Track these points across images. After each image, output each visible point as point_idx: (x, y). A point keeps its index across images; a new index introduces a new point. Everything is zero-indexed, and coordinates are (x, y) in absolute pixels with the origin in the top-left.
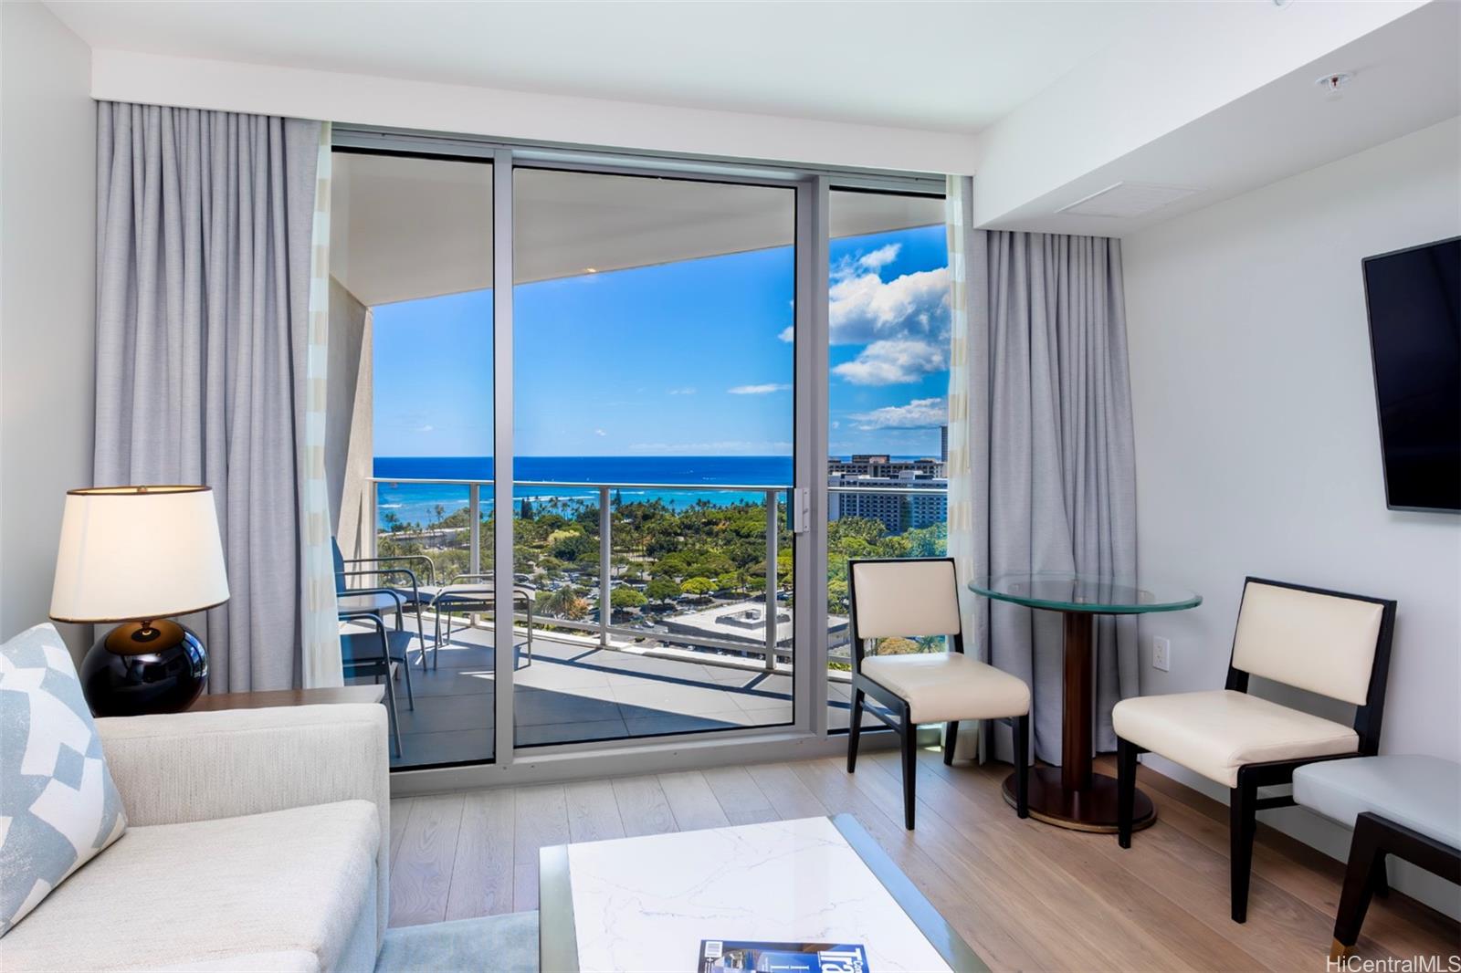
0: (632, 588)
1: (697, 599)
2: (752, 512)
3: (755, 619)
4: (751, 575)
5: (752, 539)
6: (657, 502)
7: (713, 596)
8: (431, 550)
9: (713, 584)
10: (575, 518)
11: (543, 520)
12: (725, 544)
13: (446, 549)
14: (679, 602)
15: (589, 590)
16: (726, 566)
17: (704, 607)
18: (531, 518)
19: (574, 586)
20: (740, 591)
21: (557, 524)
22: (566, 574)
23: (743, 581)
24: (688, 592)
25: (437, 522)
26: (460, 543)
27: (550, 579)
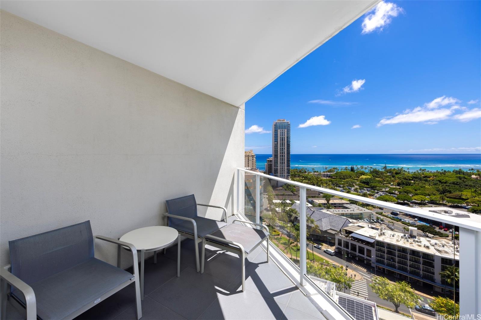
0: (391, 196)
1: (419, 203)
2: (448, 174)
4: (448, 197)
5: (448, 184)
6: (401, 169)
7: (427, 202)
8: (324, 178)
9: (427, 198)
10: (369, 172)
11: (358, 172)
12: (433, 185)
13: (328, 178)
14: (411, 203)
15: (374, 194)
16: (434, 193)
17: (423, 206)
18: (354, 171)
19: (368, 193)
20: (441, 202)
21: (363, 174)
22: (366, 189)
23: (443, 200)
24: (415, 200)
25: (325, 171)
26: (332, 177)
27: (360, 190)
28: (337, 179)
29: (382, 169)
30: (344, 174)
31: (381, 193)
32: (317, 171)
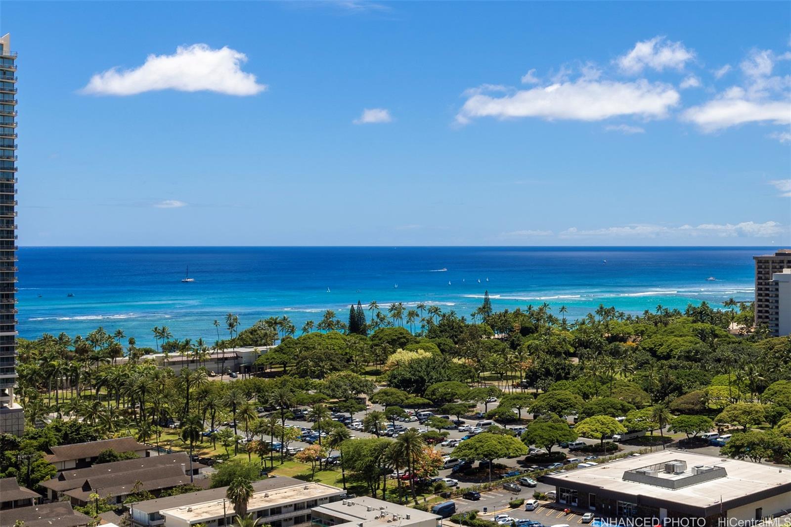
0: (506, 432)
1: (597, 446)
2: (674, 322)
3: (677, 474)
4: (673, 412)
5: (673, 362)
6: (541, 310)
7: (620, 441)
8: (218, 378)
9: (619, 425)
10: (426, 332)
11: (381, 335)
12: (636, 369)
13: (240, 376)
14: (571, 450)
15: (445, 435)
16: (638, 399)
17: (607, 457)
18: (364, 332)
19: (422, 429)
20: (656, 433)
21: (401, 341)
22: (412, 411)
23: (662, 421)
24: (584, 435)
25: (228, 338)
26: (261, 368)
27: (389, 419)
28: (285, 377)
29: (473, 315)
30: (319, 350)
31: (471, 424)
32: (182, 341)
